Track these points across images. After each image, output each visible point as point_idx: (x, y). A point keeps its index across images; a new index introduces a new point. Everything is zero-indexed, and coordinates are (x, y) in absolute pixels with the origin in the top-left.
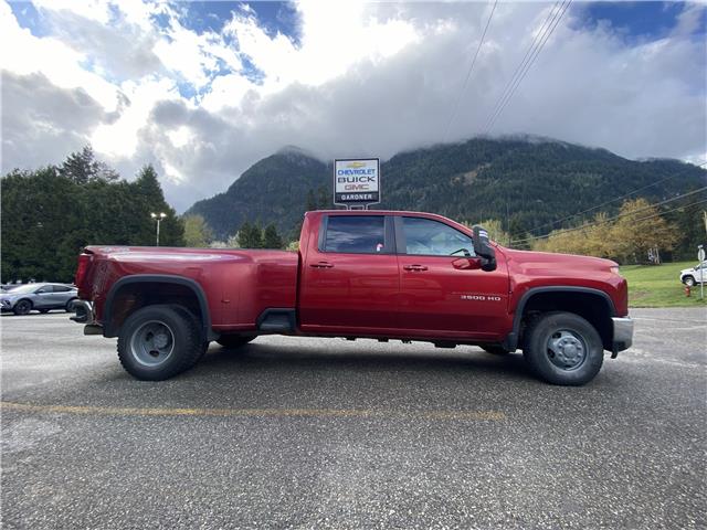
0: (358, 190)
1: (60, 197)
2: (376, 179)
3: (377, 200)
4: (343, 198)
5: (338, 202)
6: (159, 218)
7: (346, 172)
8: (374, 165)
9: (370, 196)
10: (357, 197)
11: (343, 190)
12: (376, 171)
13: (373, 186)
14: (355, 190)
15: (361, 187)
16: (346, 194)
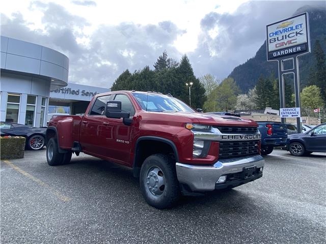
0: (288, 46)
1: (150, 81)
2: (304, 32)
3: (306, 50)
4: (275, 55)
5: (271, 59)
6: (189, 85)
7: (276, 33)
8: (302, 20)
9: (299, 49)
10: (286, 52)
11: (275, 49)
12: (304, 26)
13: (302, 39)
14: (285, 46)
15: (290, 42)
16: (276, 51)
